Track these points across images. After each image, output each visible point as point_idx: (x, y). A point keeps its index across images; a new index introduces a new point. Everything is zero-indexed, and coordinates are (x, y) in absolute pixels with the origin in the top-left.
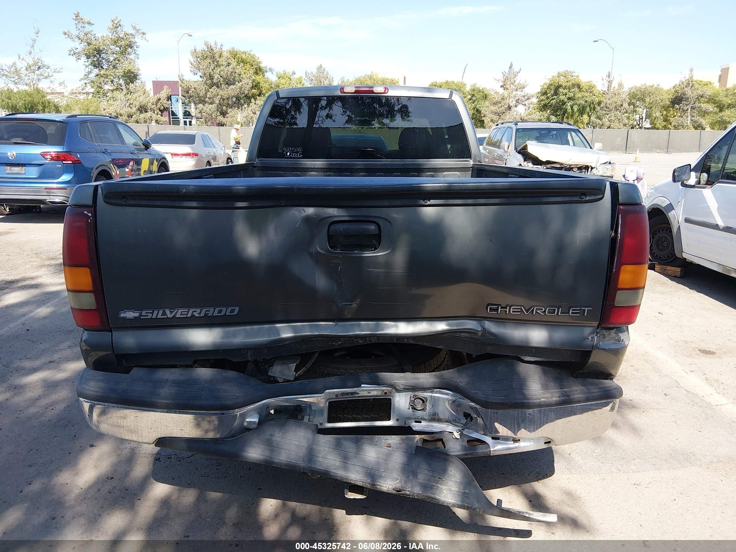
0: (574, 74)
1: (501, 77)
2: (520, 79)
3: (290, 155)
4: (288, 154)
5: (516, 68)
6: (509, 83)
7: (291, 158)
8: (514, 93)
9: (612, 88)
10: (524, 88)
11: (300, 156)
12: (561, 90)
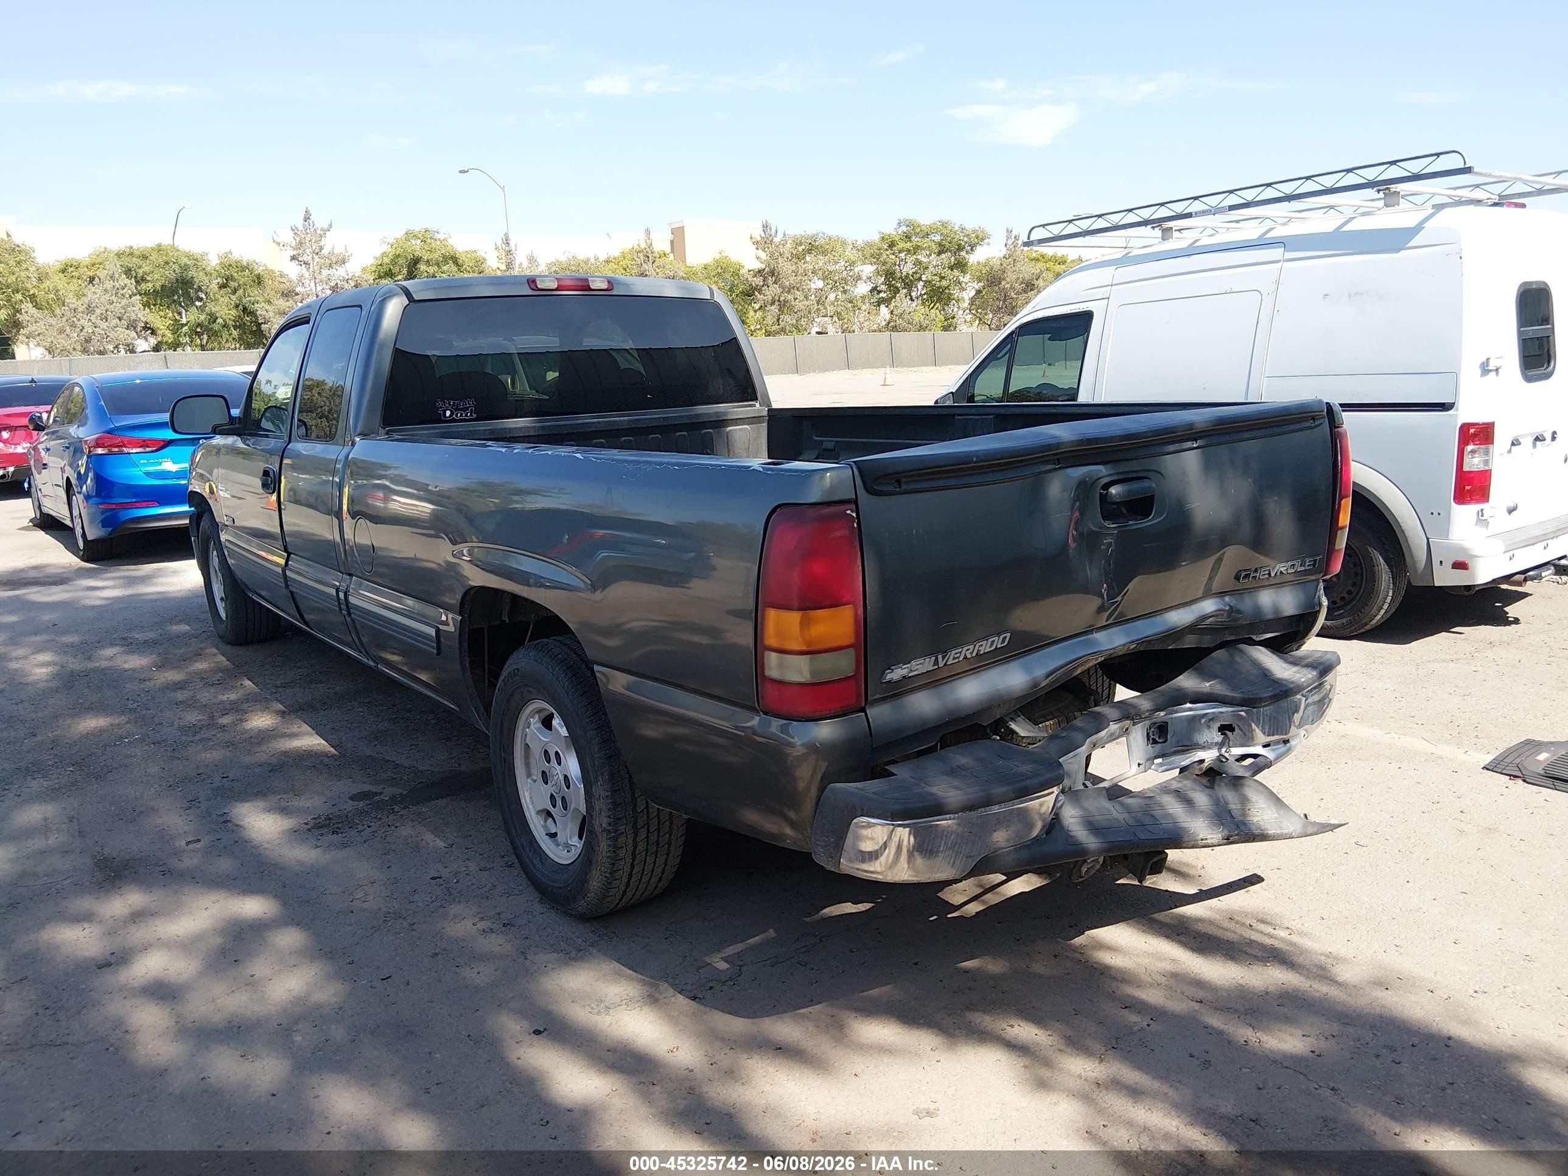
0: (437, 236)
1: (288, 237)
2: (332, 243)
3: (450, 416)
4: (448, 413)
5: (319, 221)
6: (308, 251)
7: (454, 421)
8: (325, 272)
9: (517, 266)
10: (344, 263)
11: (471, 415)
12: (422, 267)
